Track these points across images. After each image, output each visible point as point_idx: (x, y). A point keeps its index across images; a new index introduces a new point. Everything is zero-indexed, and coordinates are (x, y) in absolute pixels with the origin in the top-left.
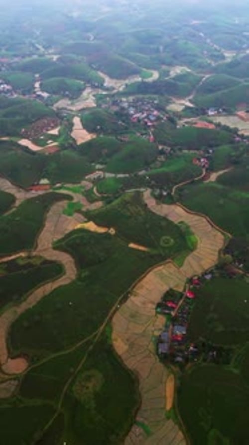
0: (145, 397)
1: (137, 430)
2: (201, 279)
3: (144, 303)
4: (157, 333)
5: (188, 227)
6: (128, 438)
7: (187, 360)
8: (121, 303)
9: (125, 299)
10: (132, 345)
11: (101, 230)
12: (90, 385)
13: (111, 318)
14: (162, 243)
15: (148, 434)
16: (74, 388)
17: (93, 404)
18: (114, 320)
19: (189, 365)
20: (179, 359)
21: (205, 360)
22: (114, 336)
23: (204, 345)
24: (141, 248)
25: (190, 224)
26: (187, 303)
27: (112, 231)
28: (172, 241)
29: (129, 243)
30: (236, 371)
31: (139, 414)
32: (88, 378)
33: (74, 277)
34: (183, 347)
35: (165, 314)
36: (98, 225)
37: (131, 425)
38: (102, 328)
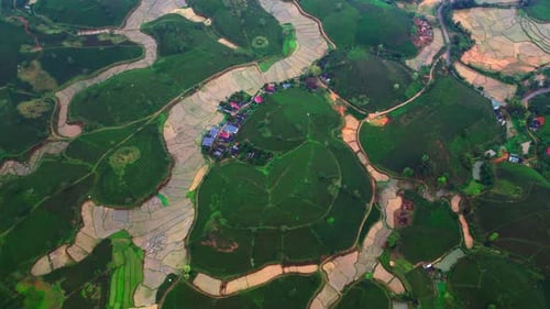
0: (173, 177)
1: (156, 200)
2: (278, 87)
3: (210, 100)
4: (208, 129)
5: (292, 30)
6: (145, 205)
7: (225, 155)
8: (185, 95)
9: (192, 92)
10: (180, 134)
11: (198, 19)
12: (126, 157)
13: (170, 107)
14: (254, 44)
15: (164, 204)
16: (111, 158)
17: (123, 172)
18: (174, 109)
19: (226, 160)
20: (218, 153)
21: (241, 159)
22: (167, 123)
23: (246, 146)
24: (231, 45)
25: (297, 28)
26: (251, 107)
27: (208, 22)
28: (267, 42)
29: (220, 37)
30: (265, 172)
31: (163, 189)
32: (127, 153)
33: (151, 63)
34: (227, 145)
35: (225, 113)
36: (197, 13)
37: (152, 196)
38: (157, 114)
